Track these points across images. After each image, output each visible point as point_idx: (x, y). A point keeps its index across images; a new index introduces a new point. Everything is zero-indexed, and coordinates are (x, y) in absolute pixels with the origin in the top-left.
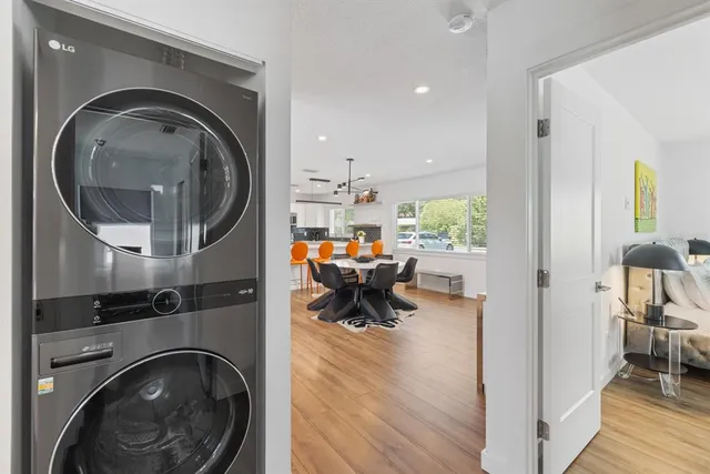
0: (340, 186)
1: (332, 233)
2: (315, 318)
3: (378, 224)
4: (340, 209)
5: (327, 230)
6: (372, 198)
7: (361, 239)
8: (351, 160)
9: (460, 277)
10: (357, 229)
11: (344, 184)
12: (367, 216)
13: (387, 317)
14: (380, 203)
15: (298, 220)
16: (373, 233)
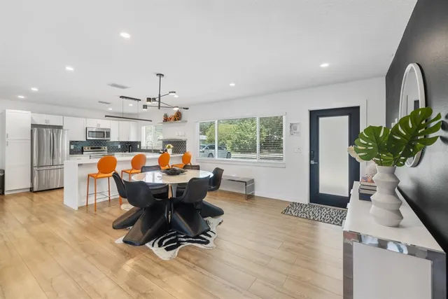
0: (149, 100)
1: (143, 146)
2: (120, 241)
3: (183, 138)
4: (151, 127)
5: (140, 143)
6: (178, 117)
7: (170, 151)
8: (161, 75)
9: (252, 181)
10: (166, 142)
11: (154, 99)
12: (175, 132)
13: (200, 231)
14: (186, 121)
15: (112, 134)
16: (179, 146)
